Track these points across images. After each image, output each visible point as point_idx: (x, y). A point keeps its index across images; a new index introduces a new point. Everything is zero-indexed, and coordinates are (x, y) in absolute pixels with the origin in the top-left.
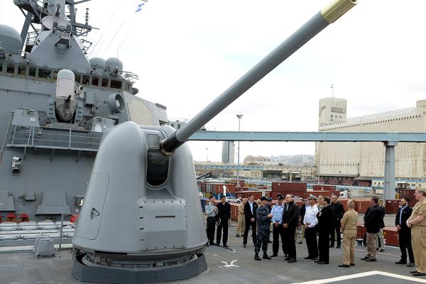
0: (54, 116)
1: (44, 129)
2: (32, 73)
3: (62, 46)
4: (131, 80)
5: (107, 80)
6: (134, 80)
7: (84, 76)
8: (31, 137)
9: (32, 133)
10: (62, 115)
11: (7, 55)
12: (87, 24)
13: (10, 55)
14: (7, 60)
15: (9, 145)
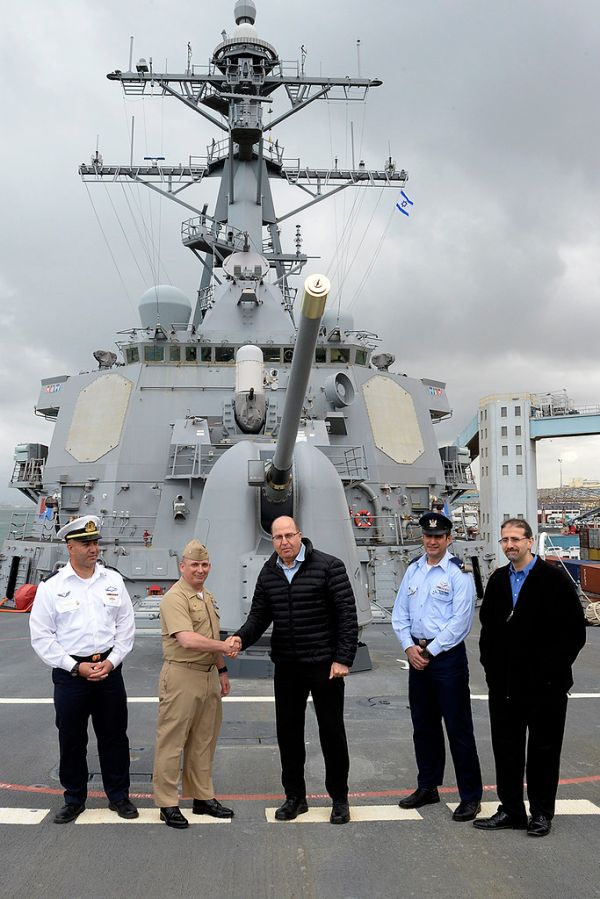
0: (233, 424)
1: (218, 447)
2: (206, 357)
3: (248, 304)
4: (366, 343)
5: (324, 351)
6: (373, 343)
7: (285, 349)
8: (197, 462)
9: (198, 455)
10: (244, 420)
11: (168, 334)
12: (298, 253)
13: (173, 333)
14: (169, 341)
15: (169, 477)
